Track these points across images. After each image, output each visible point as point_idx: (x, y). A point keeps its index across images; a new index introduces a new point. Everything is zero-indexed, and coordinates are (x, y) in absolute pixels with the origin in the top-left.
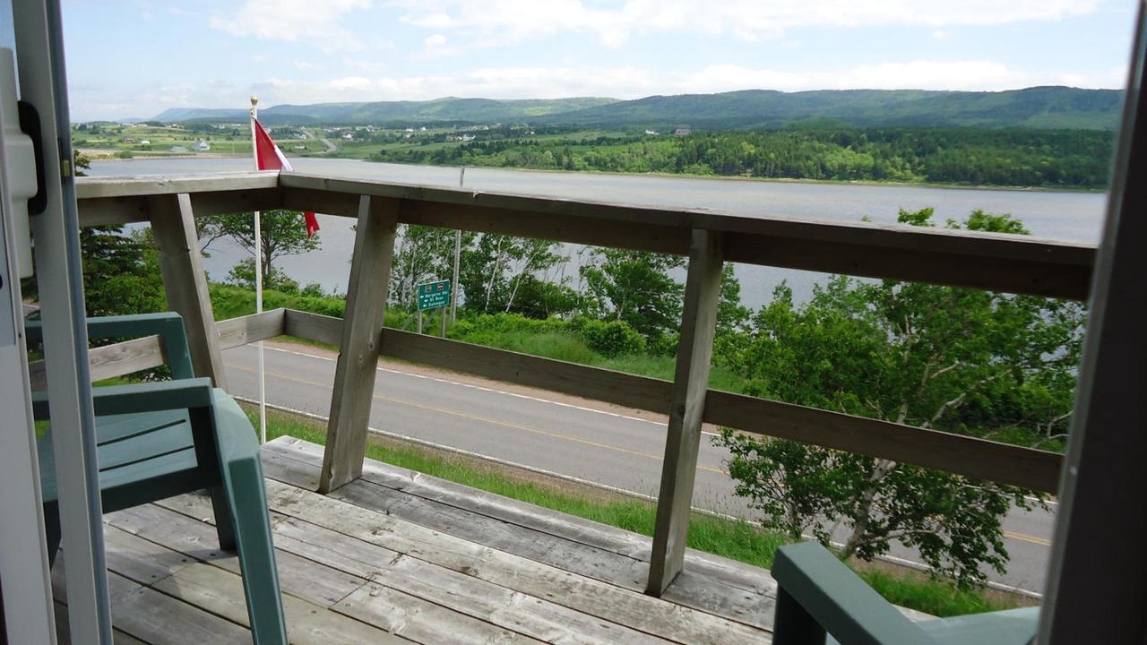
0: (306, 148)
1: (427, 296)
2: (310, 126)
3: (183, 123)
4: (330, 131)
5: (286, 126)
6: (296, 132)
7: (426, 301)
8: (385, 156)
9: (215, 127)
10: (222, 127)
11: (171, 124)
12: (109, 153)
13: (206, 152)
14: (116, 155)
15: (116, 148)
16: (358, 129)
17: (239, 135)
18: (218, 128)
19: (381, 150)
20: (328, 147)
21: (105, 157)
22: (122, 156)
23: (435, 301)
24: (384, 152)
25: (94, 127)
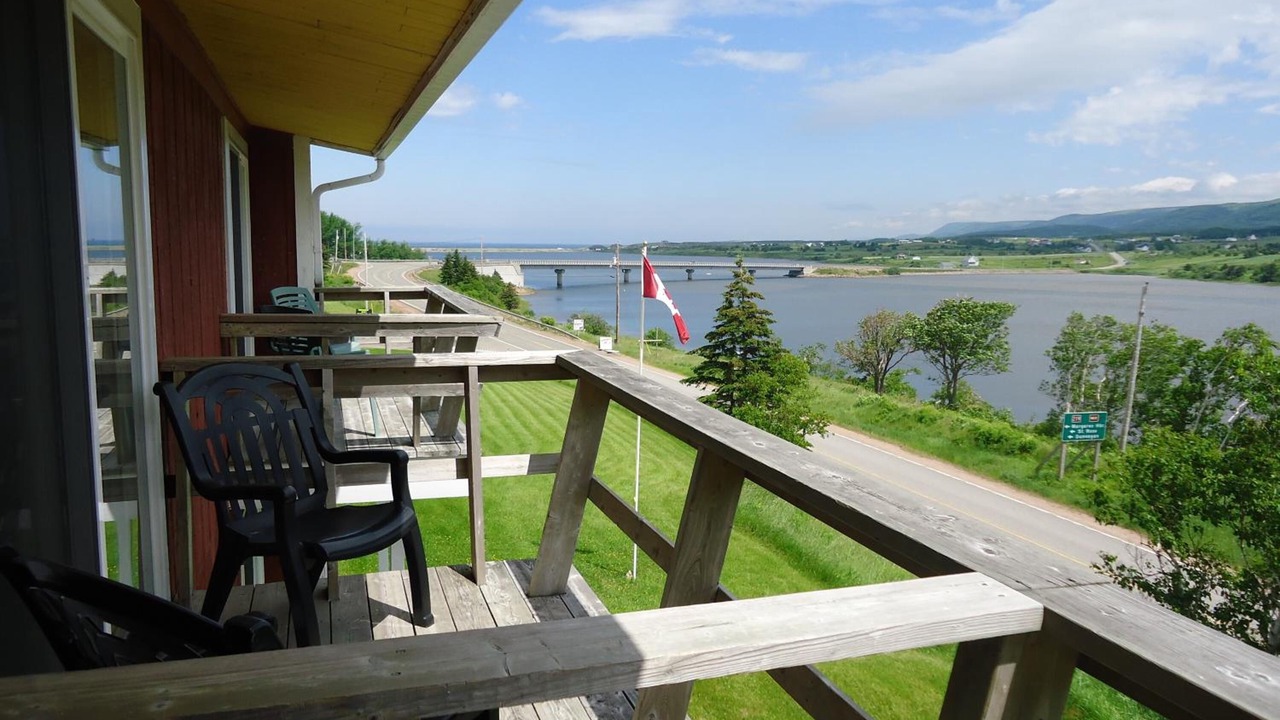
0: (1087, 263)
1: (1073, 426)
2: (1099, 238)
3: (956, 238)
4: (1122, 243)
5: (1070, 238)
6: (1081, 246)
7: (1072, 432)
8: (1189, 273)
9: (990, 241)
10: (996, 241)
11: (945, 239)
12: (877, 269)
13: (976, 267)
14: (884, 271)
15: (889, 264)
16: (1159, 239)
17: (1013, 249)
18: (992, 243)
19: (1185, 264)
20: (1115, 262)
21: (874, 273)
22: (890, 273)
23: (1086, 434)
24: (1188, 268)
25: (873, 244)
